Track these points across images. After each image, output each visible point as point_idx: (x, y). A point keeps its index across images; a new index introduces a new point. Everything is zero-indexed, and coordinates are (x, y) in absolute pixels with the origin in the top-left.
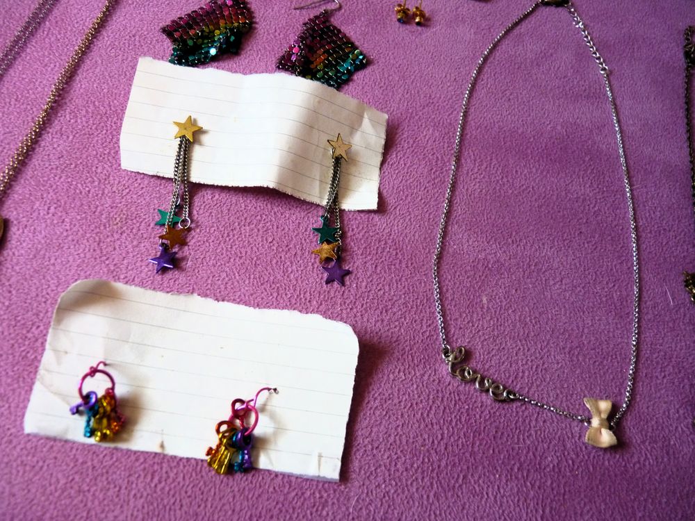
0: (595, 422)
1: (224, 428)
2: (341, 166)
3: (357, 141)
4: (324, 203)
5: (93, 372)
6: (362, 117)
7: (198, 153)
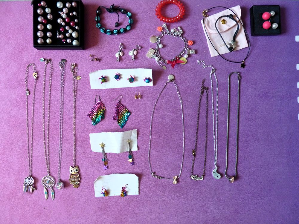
0: (174, 180)
1: (122, 191)
2: (130, 145)
3: (132, 138)
4: (129, 151)
5: (103, 189)
6: (132, 133)
7: (105, 148)
